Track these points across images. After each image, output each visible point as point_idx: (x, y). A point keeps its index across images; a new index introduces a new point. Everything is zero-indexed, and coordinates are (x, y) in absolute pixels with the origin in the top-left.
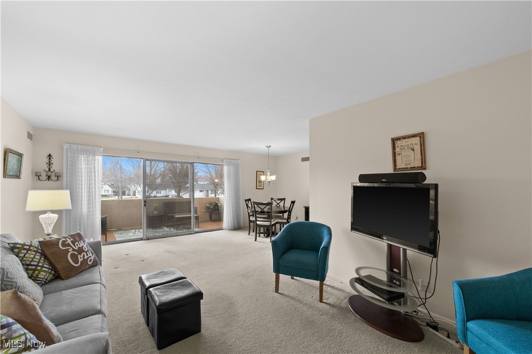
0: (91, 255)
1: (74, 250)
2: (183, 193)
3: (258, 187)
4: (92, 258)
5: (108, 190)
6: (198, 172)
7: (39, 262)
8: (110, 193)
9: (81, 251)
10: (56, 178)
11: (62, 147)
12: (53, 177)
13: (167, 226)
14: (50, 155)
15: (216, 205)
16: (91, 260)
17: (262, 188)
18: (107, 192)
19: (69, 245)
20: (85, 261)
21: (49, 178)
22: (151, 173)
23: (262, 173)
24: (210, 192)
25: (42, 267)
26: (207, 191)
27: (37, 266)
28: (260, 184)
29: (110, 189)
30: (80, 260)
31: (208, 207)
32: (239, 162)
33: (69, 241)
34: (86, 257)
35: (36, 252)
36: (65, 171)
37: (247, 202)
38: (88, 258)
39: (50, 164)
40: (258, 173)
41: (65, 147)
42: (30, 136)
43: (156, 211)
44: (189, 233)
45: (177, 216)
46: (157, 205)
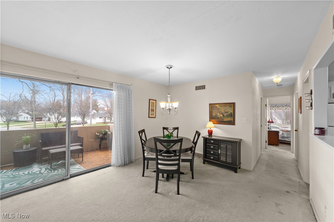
2: (87, 119)
3: (150, 116)
5: (27, 117)
6: (100, 105)
8: (29, 119)
15: (106, 133)
17: (154, 116)
22: (64, 105)
24: (107, 118)
26: (105, 118)
28: (153, 112)
29: (29, 117)
31: (97, 135)
32: (131, 88)
37: (141, 134)
40: (151, 101)
43: (27, 144)
44: (61, 179)
45: (52, 151)
46: (28, 137)
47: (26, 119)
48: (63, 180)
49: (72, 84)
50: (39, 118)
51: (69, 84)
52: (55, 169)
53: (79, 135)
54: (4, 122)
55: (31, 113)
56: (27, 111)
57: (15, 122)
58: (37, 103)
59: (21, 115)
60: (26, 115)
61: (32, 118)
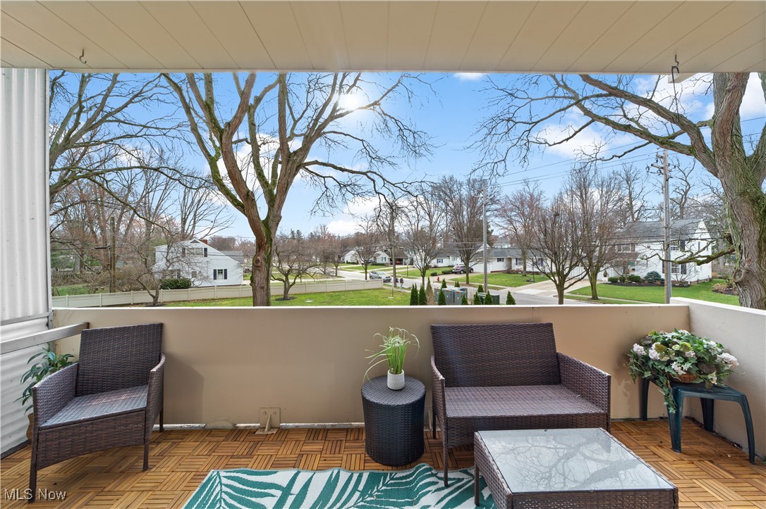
2: (473, 263)
8: (388, 261)
24: (514, 261)
26: (510, 260)
29: (387, 257)
47: (384, 262)
54: (363, 264)
55: (389, 250)
56: (385, 248)
57: (373, 265)
59: (379, 255)
60: (384, 255)
61: (391, 260)
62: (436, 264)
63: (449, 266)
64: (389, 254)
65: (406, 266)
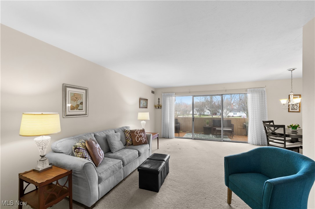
0: (144, 139)
1: (139, 136)
3: (290, 111)
4: (144, 140)
7: (129, 137)
8: (210, 114)
9: (141, 136)
10: (158, 108)
11: (162, 95)
12: (160, 107)
13: (213, 134)
14: (159, 99)
16: (143, 141)
17: (298, 111)
18: (208, 113)
19: (138, 133)
20: (141, 141)
21: (159, 107)
23: (299, 96)
25: (129, 139)
27: (128, 138)
29: (209, 112)
30: (139, 140)
32: (264, 89)
33: (138, 132)
34: (141, 139)
35: (129, 134)
36: (162, 104)
38: (142, 140)
39: (159, 102)
41: (163, 95)
42: (153, 92)
43: (208, 124)
44: (220, 140)
45: (217, 129)
46: (208, 121)
48: (220, 141)
49: (223, 94)
50: (215, 113)
51: (222, 95)
52: (218, 138)
53: (232, 123)
54: (198, 115)
55: (210, 109)
56: (208, 108)
57: (203, 115)
58: (213, 103)
59: (206, 111)
60: (208, 111)
61: (211, 113)
62: (233, 115)
63: (240, 116)
64: (210, 111)
65: (218, 116)
